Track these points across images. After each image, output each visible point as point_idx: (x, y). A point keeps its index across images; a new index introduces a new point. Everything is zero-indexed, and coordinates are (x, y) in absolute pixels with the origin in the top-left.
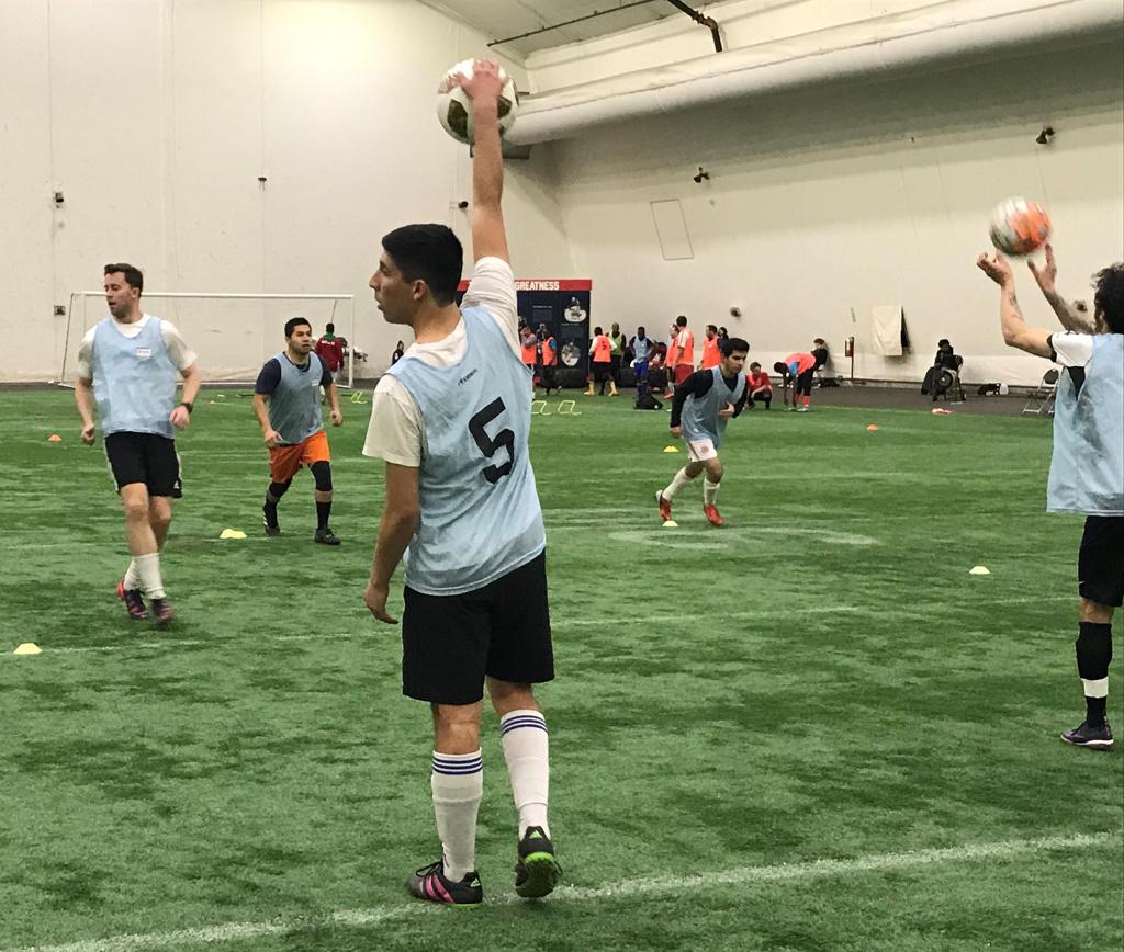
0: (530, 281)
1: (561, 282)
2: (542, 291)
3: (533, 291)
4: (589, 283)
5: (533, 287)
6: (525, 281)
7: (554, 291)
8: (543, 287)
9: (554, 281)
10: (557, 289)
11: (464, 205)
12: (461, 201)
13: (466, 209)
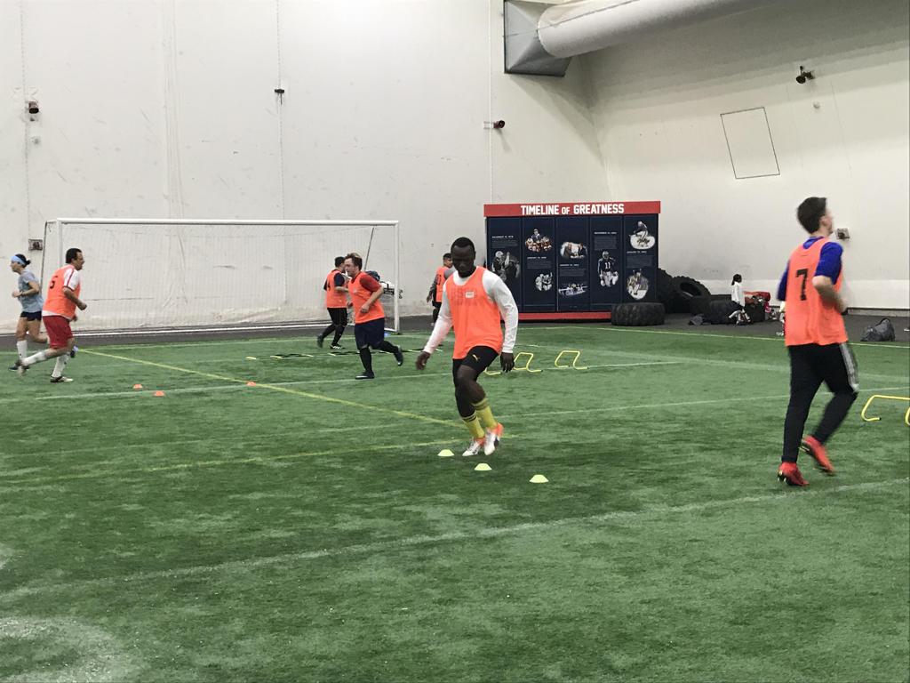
0: (591, 204)
1: (626, 205)
2: (604, 215)
3: (594, 215)
4: (658, 204)
5: (594, 210)
6: (585, 204)
7: (618, 215)
8: (606, 210)
9: (618, 203)
10: (622, 212)
11: (500, 125)
12: (497, 120)
13: (502, 129)
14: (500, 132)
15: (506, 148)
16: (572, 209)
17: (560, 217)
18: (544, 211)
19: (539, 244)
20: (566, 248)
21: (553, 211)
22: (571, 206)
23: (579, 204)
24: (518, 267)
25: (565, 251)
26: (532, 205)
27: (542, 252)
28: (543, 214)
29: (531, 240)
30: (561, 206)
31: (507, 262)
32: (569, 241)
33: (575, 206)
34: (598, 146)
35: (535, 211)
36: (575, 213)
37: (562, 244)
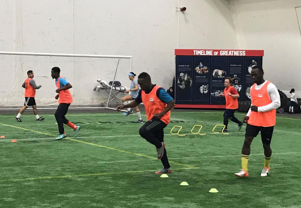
0: (229, 50)
1: (247, 51)
2: (235, 56)
3: (230, 56)
4: (262, 52)
5: (230, 54)
6: (226, 50)
7: (242, 56)
8: (236, 54)
9: (242, 51)
10: (244, 55)
11: (184, 9)
12: (182, 7)
13: (185, 12)
14: (184, 13)
15: (186, 21)
16: (219, 53)
17: (213, 56)
18: (205, 53)
19: (202, 70)
20: (216, 72)
21: (209, 53)
22: (219, 51)
23: (223, 50)
24: (191, 81)
25: (215, 74)
26: (199, 50)
27: (203, 74)
28: (204, 55)
29: (198, 68)
30: (214, 51)
31: (186, 79)
32: (217, 69)
33: (221, 51)
34: (233, 21)
35: (200, 53)
36: (221, 55)
37: (214, 70)
